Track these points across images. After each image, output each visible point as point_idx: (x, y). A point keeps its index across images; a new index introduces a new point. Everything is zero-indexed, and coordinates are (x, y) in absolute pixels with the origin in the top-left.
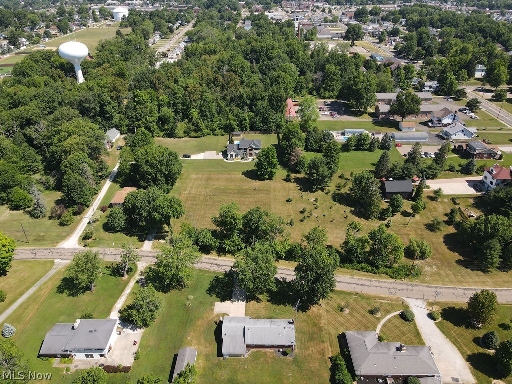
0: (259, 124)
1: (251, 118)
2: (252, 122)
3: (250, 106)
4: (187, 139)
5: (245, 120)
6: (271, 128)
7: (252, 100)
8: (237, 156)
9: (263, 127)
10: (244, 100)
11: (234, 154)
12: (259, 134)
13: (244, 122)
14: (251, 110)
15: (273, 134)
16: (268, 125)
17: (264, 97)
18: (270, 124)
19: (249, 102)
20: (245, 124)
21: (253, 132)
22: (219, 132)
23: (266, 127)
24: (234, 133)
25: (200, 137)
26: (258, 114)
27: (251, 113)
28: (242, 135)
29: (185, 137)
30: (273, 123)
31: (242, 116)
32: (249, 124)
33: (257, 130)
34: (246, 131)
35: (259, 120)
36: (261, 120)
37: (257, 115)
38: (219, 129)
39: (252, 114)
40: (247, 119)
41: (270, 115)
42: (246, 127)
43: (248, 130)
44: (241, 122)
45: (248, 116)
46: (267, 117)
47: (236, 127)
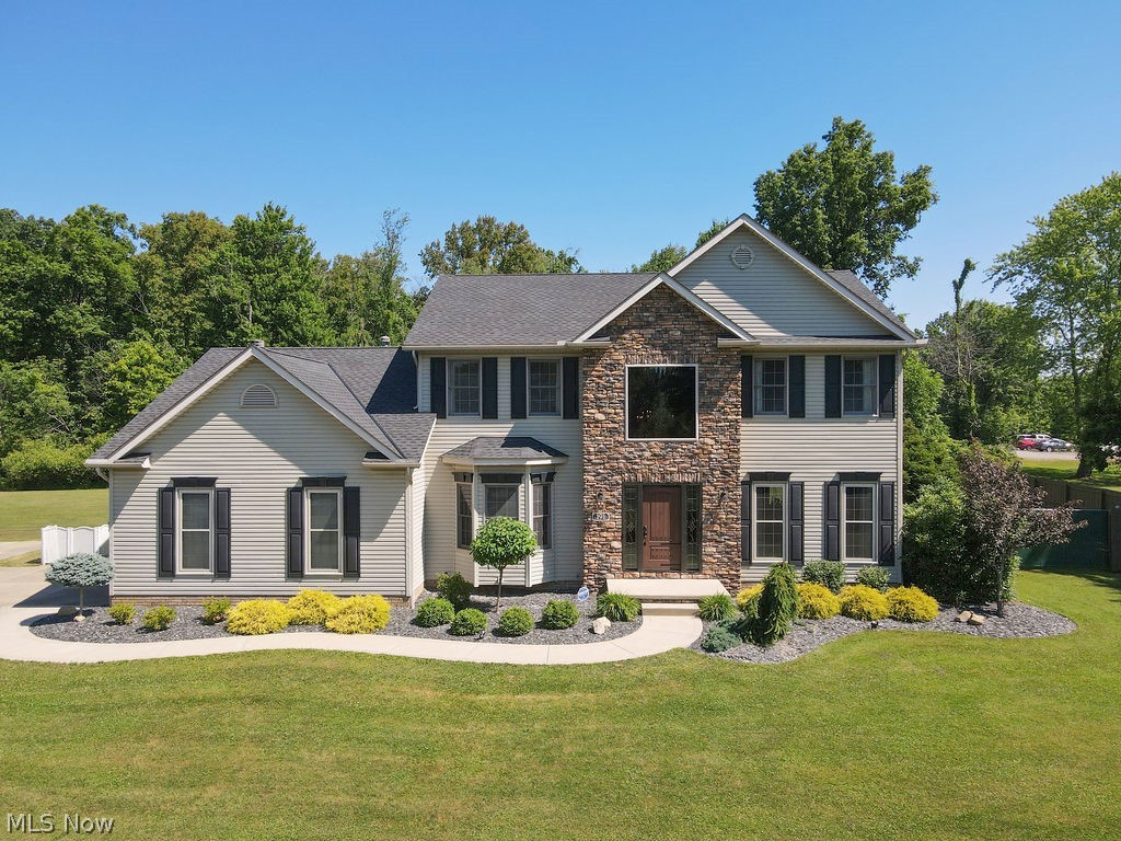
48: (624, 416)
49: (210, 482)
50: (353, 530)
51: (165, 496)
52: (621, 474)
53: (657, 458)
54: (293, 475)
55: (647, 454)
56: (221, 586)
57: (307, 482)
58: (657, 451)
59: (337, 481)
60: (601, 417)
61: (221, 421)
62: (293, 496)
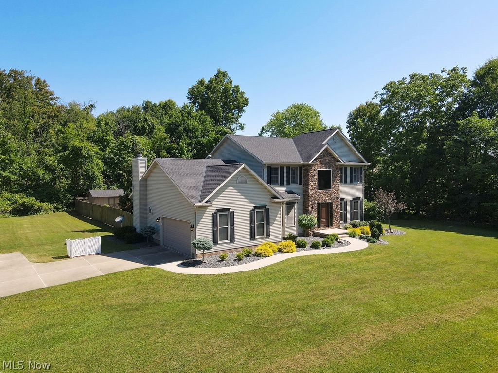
48: (317, 184)
49: (228, 210)
50: (268, 223)
51: (214, 216)
52: (317, 200)
53: (324, 196)
54: (251, 206)
55: (322, 194)
56: (232, 246)
57: (256, 208)
58: (324, 193)
59: (264, 207)
60: (312, 184)
61: (231, 188)
62: (252, 212)
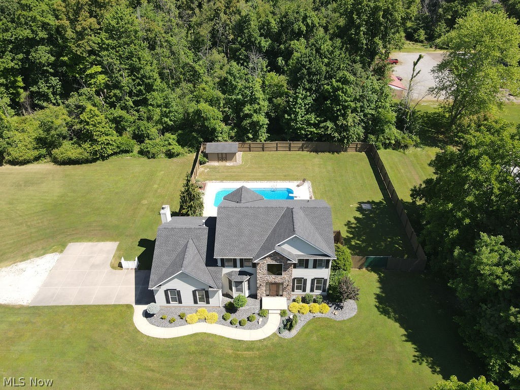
0: (303, 116)
1: (274, 94)
2: (276, 107)
3: (271, 55)
4: (45, 167)
5: (253, 100)
6: (345, 128)
7: (276, 38)
8: (203, 295)
9: (316, 126)
10: (250, 36)
11: (186, 291)
12: (302, 149)
13: (247, 109)
14: (273, 67)
15: (351, 152)
16: (334, 120)
17: (314, 26)
18: (344, 116)
19: (265, 43)
20: (250, 116)
21: (281, 144)
22: (158, 141)
23: (329, 124)
24: (210, 147)
25: (87, 161)
26: (302, 78)
27: (273, 74)
28: (239, 155)
29: (37, 159)
30: (354, 110)
31: (240, 84)
32: (267, 115)
33: (296, 137)
34: (255, 138)
35: (304, 99)
36: (309, 100)
37: (294, 83)
38: (163, 132)
39: (275, 78)
40: (260, 95)
41: (345, 81)
42: (255, 126)
43: (264, 135)
44: (238, 106)
45: (263, 86)
46: (336, 90)
47: (221, 126)
48: (266, 272)
49: (175, 290)
50: (207, 297)
51: (166, 292)
52: (265, 281)
54: (193, 289)
55: (271, 278)
56: (181, 305)
57: (197, 290)
59: (203, 290)
60: (261, 272)
62: (194, 292)
